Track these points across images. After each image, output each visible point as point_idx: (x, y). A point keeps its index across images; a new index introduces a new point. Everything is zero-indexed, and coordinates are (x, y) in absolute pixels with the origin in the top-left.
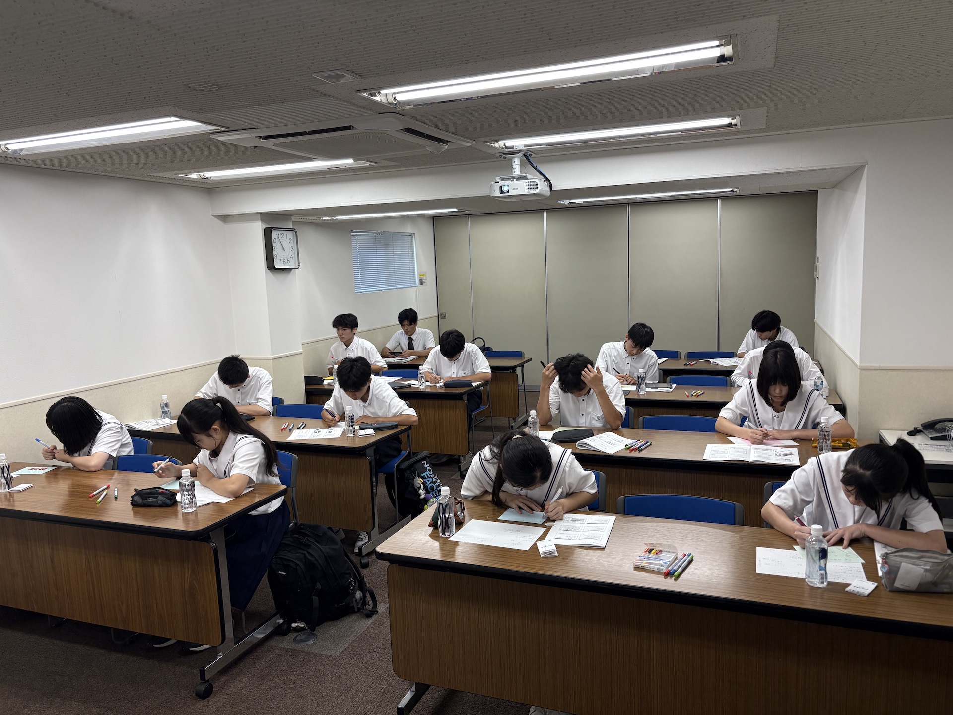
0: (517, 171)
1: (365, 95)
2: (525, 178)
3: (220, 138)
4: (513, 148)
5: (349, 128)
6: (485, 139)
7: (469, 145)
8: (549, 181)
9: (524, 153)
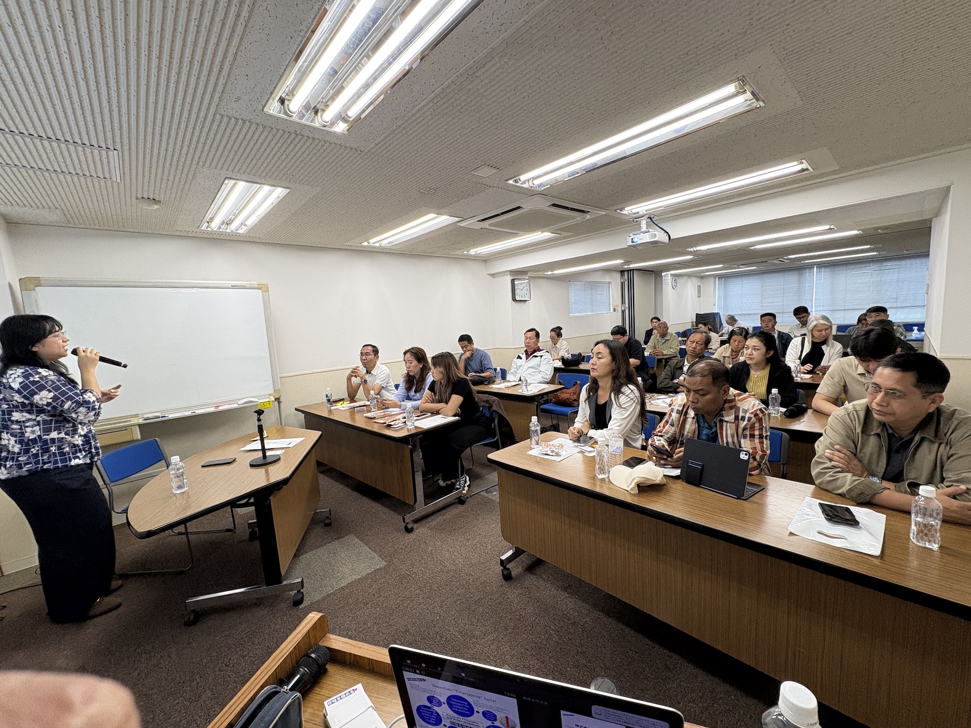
0: (644, 228)
1: (511, 182)
2: (649, 232)
3: (461, 225)
4: (638, 213)
5: (519, 208)
6: (615, 208)
7: (604, 213)
8: (667, 233)
9: (648, 216)
